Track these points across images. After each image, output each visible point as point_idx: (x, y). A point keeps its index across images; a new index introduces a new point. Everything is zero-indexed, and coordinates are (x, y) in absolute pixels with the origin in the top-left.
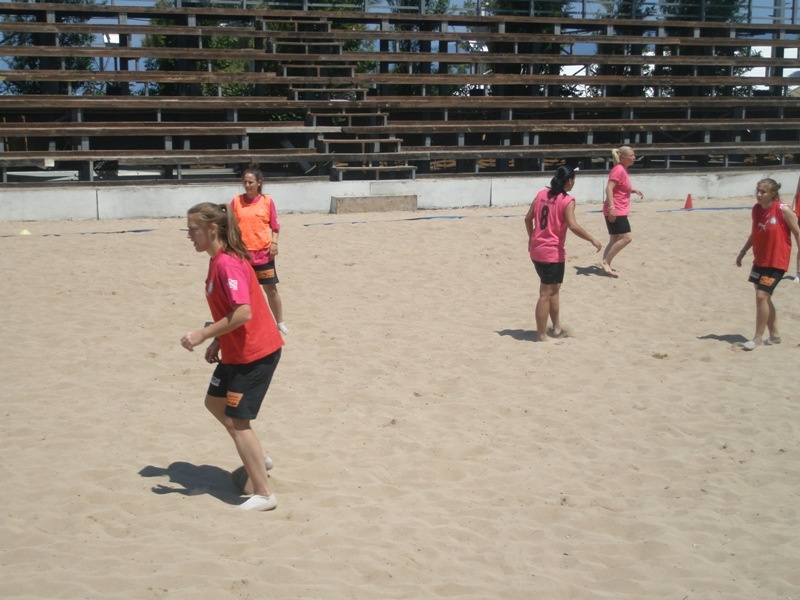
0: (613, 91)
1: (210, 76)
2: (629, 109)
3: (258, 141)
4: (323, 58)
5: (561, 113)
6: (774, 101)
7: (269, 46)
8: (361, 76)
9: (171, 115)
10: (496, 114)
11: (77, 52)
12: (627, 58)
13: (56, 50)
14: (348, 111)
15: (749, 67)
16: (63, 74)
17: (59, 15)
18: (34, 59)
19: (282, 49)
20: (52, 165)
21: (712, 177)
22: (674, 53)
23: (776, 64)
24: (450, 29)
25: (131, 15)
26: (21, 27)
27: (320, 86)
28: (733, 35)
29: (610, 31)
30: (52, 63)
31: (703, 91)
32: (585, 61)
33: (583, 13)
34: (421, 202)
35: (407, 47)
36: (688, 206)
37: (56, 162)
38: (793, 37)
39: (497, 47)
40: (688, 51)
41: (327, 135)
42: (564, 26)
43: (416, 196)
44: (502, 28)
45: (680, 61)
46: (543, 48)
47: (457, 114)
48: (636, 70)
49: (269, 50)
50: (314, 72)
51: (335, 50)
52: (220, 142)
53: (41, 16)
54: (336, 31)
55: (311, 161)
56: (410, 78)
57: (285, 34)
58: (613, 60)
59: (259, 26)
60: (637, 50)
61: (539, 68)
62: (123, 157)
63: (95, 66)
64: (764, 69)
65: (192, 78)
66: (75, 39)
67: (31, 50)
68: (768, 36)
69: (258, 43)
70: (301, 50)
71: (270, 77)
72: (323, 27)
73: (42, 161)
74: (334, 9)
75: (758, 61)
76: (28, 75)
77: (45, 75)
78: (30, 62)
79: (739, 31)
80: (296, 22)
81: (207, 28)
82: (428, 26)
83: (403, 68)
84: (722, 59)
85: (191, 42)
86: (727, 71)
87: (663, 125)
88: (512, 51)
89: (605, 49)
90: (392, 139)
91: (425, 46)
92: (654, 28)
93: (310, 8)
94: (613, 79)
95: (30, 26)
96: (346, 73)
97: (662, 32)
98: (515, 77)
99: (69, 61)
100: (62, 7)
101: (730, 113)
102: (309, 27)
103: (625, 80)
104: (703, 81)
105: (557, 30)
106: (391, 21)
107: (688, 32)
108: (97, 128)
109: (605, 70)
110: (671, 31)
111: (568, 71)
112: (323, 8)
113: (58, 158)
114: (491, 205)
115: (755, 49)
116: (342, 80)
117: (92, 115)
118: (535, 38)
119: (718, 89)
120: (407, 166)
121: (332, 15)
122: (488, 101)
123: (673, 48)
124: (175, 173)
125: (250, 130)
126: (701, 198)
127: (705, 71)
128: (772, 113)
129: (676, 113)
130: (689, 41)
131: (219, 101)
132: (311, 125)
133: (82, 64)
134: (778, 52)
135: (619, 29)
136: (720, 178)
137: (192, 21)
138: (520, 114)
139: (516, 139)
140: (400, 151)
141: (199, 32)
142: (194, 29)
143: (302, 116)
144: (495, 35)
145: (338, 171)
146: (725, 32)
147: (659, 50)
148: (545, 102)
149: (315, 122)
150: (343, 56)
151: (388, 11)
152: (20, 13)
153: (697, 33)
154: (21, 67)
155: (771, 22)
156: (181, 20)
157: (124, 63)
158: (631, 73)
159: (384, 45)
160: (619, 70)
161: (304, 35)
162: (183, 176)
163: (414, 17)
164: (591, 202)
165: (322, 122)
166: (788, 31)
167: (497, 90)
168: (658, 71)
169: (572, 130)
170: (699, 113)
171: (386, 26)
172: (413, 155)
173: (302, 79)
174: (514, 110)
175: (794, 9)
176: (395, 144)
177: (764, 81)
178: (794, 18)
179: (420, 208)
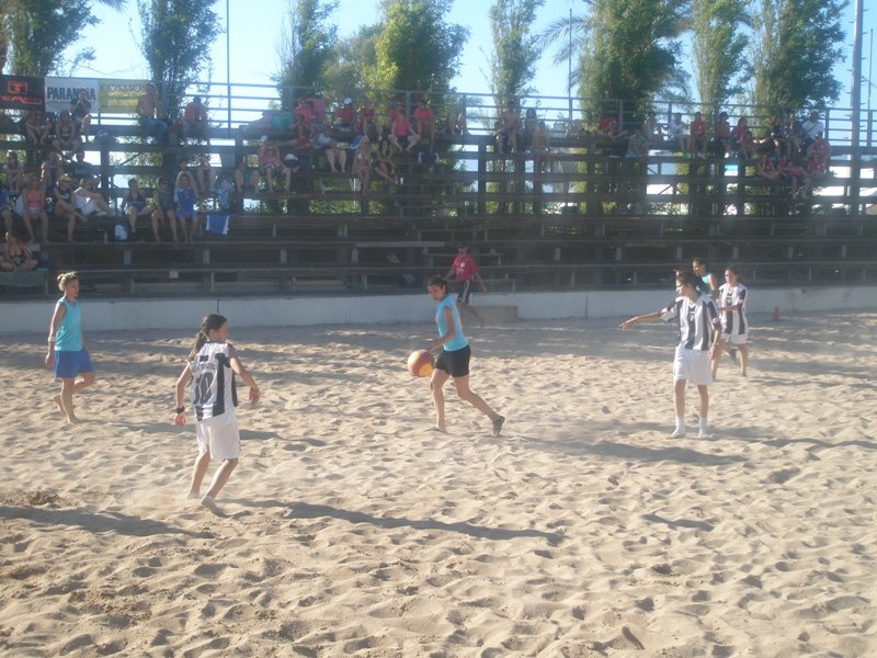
2: (715, 224)
4: (426, 177)
5: (650, 230)
14: (450, 226)
15: (825, 186)
20: (177, 276)
21: (797, 291)
23: (854, 182)
27: (423, 203)
32: (673, 180)
34: (521, 313)
37: (180, 275)
41: (431, 250)
43: (516, 308)
48: (719, 189)
50: (417, 190)
62: (240, 270)
64: (842, 188)
65: (304, 196)
68: (847, 157)
73: (168, 273)
75: (836, 180)
87: (748, 242)
90: (493, 252)
91: (520, 166)
101: (811, 230)
108: (217, 242)
111: (654, 189)
113: (181, 270)
114: (586, 317)
120: (507, 279)
124: (290, 283)
125: (359, 245)
126: (788, 311)
131: (330, 217)
132: (416, 240)
134: (855, 173)
136: (804, 292)
138: (612, 230)
139: (609, 254)
140: (500, 264)
147: (742, 169)
149: (419, 236)
159: (482, 165)
165: (426, 237)
166: (865, 152)
168: (740, 190)
169: (662, 245)
170: (782, 230)
172: (512, 269)
174: (607, 225)
175: (870, 131)
176: (496, 258)
177: (842, 199)
178: (869, 140)
179: (522, 320)
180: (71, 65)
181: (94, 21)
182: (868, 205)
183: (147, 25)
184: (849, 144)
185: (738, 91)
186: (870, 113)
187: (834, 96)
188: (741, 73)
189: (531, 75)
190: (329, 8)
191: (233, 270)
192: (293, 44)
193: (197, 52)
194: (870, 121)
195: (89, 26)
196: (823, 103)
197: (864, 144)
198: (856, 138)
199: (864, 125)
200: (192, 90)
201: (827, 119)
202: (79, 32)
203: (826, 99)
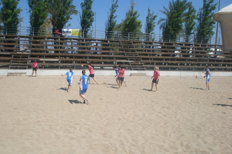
0: (184, 56)
1: (111, 51)
2: (186, 59)
3: (118, 63)
4: (131, 49)
5: (174, 60)
6: (214, 59)
7: (122, 46)
8: (138, 52)
9: (104, 58)
10: (162, 59)
11: (89, 46)
12: (187, 50)
13: (85, 46)
14: (135, 58)
15: (210, 52)
16: (86, 50)
17: (86, 40)
18: (82, 48)
19: (124, 47)
20: (83, 66)
21: (201, 72)
22: (196, 49)
23: (215, 52)
24: (155, 44)
25: (98, 40)
26: (79, 42)
27: (130, 54)
28: (207, 46)
29: (184, 45)
30: (84, 48)
31: (201, 56)
33: (179, 42)
34: (147, 75)
35: (146, 47)
36: (196, 77)
38: (219, 47)
39: (163, 47)
40: (198, 49)
41: (131, 62)
42: (175, 44)
44: (164, 44)
45: (197, 51)
46: (171, 48)
47: (155, 59)
48: (188, 52)
49: (122, 47)
50: (129, 51)
51: (133, 47)
52: (112, 63)
53: (83, 40)
54: (134, 44)
55: (127, 67)
56: (146, 53)
57: (125, 44)
58: (184, 50)
59: (120, 43)
60: (189, 49)
61: (170, 51)
62: (95, 65)
63: (92, 49)
64: (213, 53)
65: (108, 52)
66: (89, 44)
67: (81, 46)
68: (214, 47)
69: (120, 46)
70: (127, 47)
71: (121, 52)
72: (131, 43)
73: (81, 65)
74: (133, 40)
75: (212, 51)
76: (80, 50)
77: (83, 50)
78: (81, 48)
79: (208, 46)
80: (127, 42)
81: (111, 43)
82: (151, 43)
83: (145, 51)
84: (205, 50)
85: (108, 45)
86: (205, 53)
87: (193, 62)
88: (165, 48)
89: (182, 48)
90: (142, 63)
91: (150, 47)
92: (192, 45)
93: (129, 40)
94: (184, 54)
95: (81, 42)
96: (135, 51)
97: (194, 45)
98: (166, 53)
99: (87, 48)
100: (86, 39)
101: (206, 61)
102: (129, 43)
103: (186, 54)
104: (201, 54)
105: (174, 45)
106: (144, 42)
107: (198, 45)
108: (91, 60)
109: (182, 52)
110: (195, 45)
111: (176, 52)
112: (132, 40)
113: (84, 65)
115: (211, 49)
116: (134, 53)
117: (90, 58)
118: (170, 46)
119: (204, 56)
120: (145, 68)
121: (133, 41)
122: (160, 57)
123: (196, 48)
124: (104, 68)
125: (117, 61)
126: (199, 76)
127: (201, 53)
128: (214, 61)
129: (196, 60)
130: (199, 47)
131: (112, 56)
132: (128, 60)
133: (90, 49)
134: (216, 50)
135: (186, 45)
136: (203, 72)
137: (109, 42)
138: (166, 59)
139: (165, 64)
140: (144, 65)
141: (110, 44)
142: (109, 43)
143: (126, 59)
144: (163, 45)
145: (132, 69)
146: (205, 46)
147: (193, 49)
148: (171, 57)
150: (135, 48)
151: (144, 41)
152: (80, 40)
153: (200, 46)
154: (79, 49)
155: (215, 44)
156: (107, 41)
157: (97, 49)
158: (187, 53)
159: (142, 47)
160: (185, 52)
161: (128, 44)
162: (105, 69)
163: (148, 42)
164: (178, 76)
165: (130, 60)
166: (218, 46)
167: (163, 55)
168: (193, 52)
170: (200, 60)
171: (143, 43)
172: (146, 66)
173: (127, 52)
174: (165, 59)
176: (143, 64)
180: (67, 27)
181: (71, 19)
183: (81, 19)
185: (193, 33)
187: (212, 35)
188: (194, 30)
189: (153, 30)
190: (115, 17)
191: (93, 65)
192: (108, 23)
193: (90, 25)
195: (70, 20)
196: (210, 36)
200: (89, 32)
202: (69, 21)
203: (211, 35)
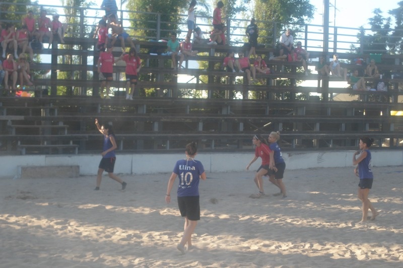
5: (180, 109)
6: (324, 103)
10: (135, 108)
14: (29, 105)
15: (304, 79)
23: (324, 78)
32: (196, 73)
34: (82, 170)
41: (13, 122)
43: (78, 167)
58: (215, 73)
64: (317, 81)
84: (289, 74)
87: (251, 118)
90: (61, 124)
94: (216, 86)
101: (295, 111)
103: (224, 87)
111: (183, 79)
114: (132, 173)
119: (287, 94)
120: (71, 145)
132: (2, 114)
136: (290, 156)
138: (151, 109)
140: (66, 134)
145: (22, 148)
148: (169, 100)
149: (5, 111)
163: (75, 40)
165: (10, 112)
169: (188, 121)
170: (275, 111)
172: (76, 137)
175: (335, 42)
176: (63, 129)
177: (318, 90)
178: (335, 48)
179: (82, 176)
182: (334, 94)
184: (321, 50)
185: (242, 9)
186: (336, 28)
187: (310, 15)
194: (335, 35)
196: (302, 20)
197: (331, 51)
198: (326, 46)
199: (331, 37)
201: (306, 32)
203: (305, 17)
